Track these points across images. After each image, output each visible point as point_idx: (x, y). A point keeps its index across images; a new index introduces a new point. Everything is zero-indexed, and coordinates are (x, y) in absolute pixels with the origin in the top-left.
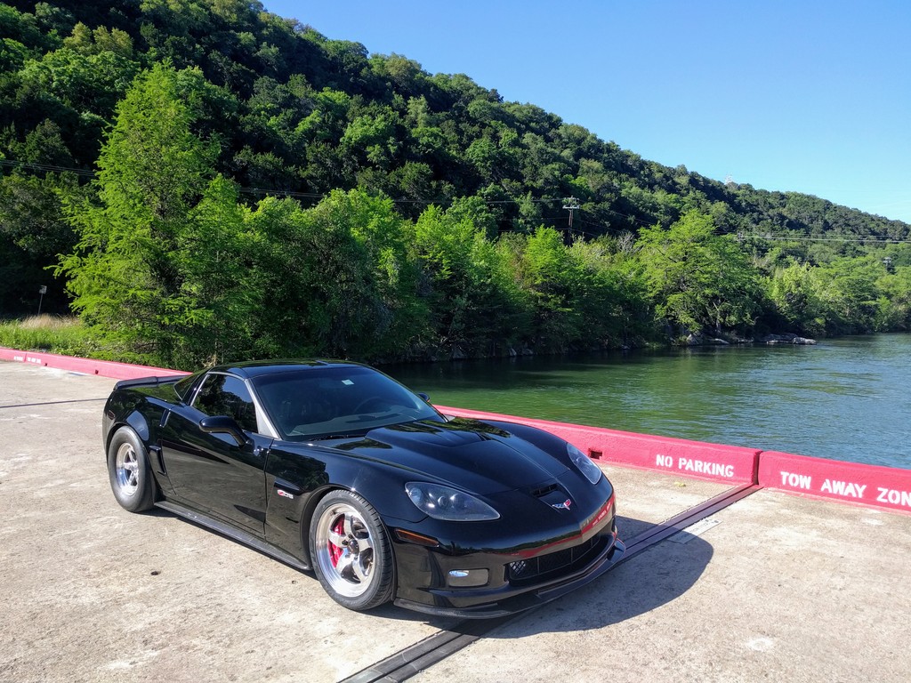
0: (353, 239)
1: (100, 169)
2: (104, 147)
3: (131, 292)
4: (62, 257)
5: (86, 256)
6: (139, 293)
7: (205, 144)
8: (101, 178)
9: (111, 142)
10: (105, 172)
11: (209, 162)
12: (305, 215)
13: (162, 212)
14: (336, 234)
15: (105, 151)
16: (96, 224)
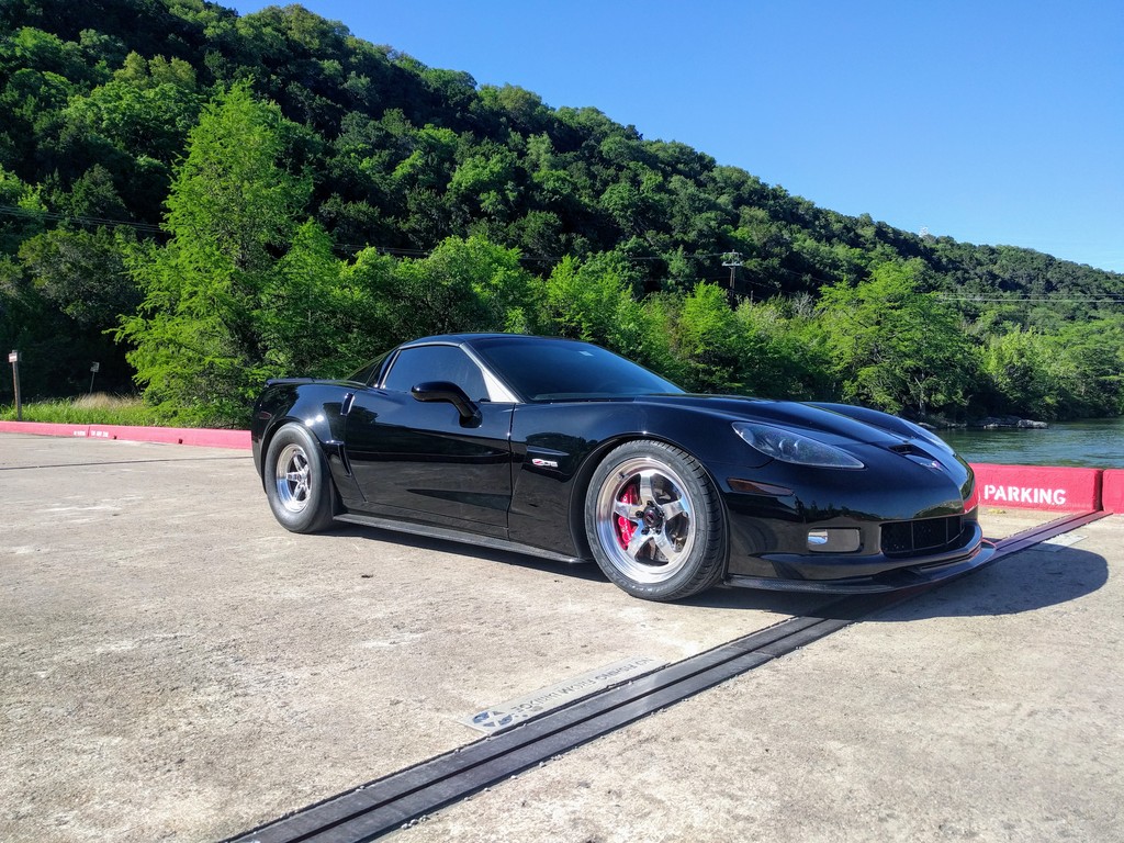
0: (476, 296)
1: (169, 211)
2: (174, 183)
3: (208, 359)
4: (124, 318)
5: (152, 317)
6: (217, 361)
7: (294, 179)
8: (171, 221)
9: (184, 176)
10: (176, 214)
11: (299, 202)
12: (416, 266)
13: (242, 263)
14: (454, 289)
15: (176, 188)
16: (165, 278)
